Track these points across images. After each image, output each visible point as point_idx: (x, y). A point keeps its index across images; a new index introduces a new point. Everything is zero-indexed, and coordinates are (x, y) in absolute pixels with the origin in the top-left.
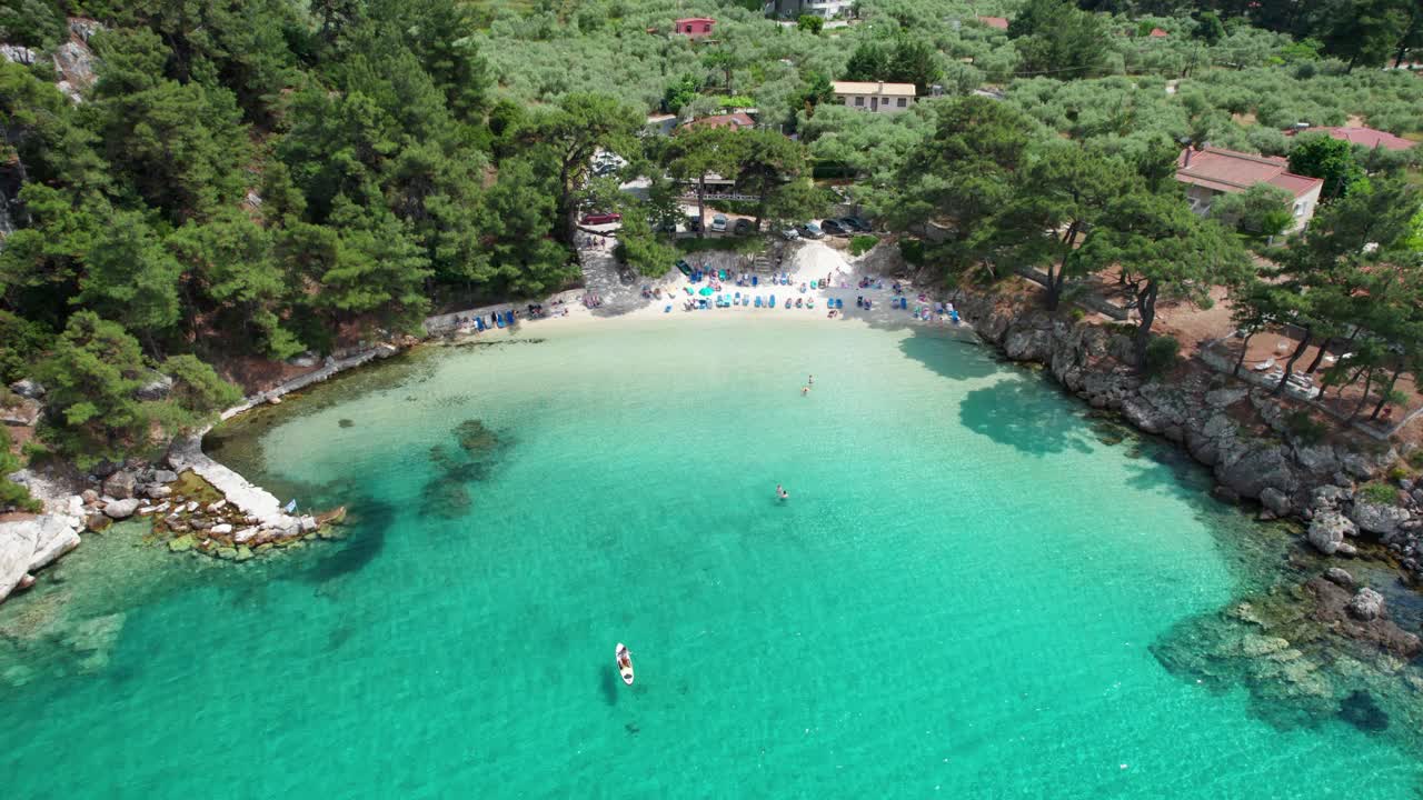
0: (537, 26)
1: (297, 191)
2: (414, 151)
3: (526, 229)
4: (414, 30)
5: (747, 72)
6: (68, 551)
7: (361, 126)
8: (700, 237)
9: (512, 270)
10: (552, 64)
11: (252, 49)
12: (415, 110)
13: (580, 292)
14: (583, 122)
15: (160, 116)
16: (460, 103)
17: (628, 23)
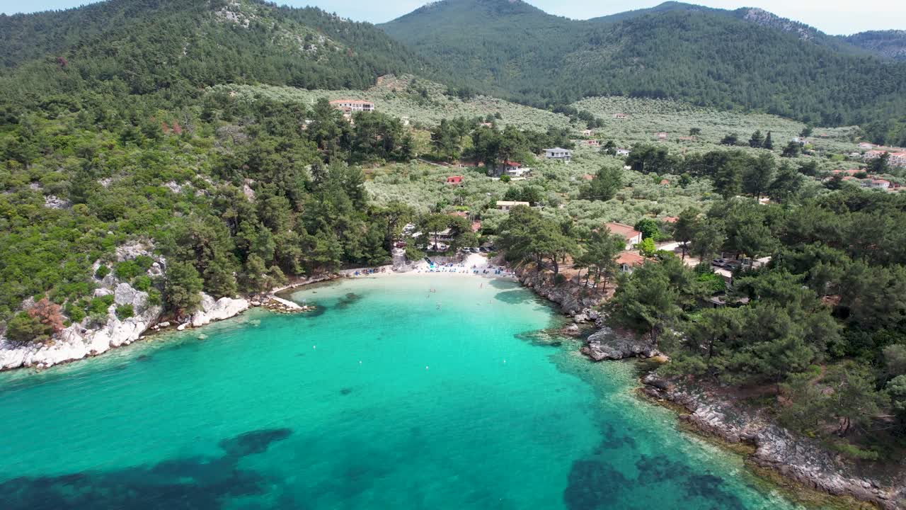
0: (393, 178)
1: (305, 229)
2: (341, 217)
3: (373, 244)
4: (344, 182)
5: (471, 197)
6: (245, 310)
7: (326, 210)
8: (435, 251)
9: (368, 255)
10: (396, 194)
11: (295, 187)
12: (343, 206)
13: (391, 266)
14: (394, 211)
15: (274, 205)
16: (357, 205)
17: (429, 178)
